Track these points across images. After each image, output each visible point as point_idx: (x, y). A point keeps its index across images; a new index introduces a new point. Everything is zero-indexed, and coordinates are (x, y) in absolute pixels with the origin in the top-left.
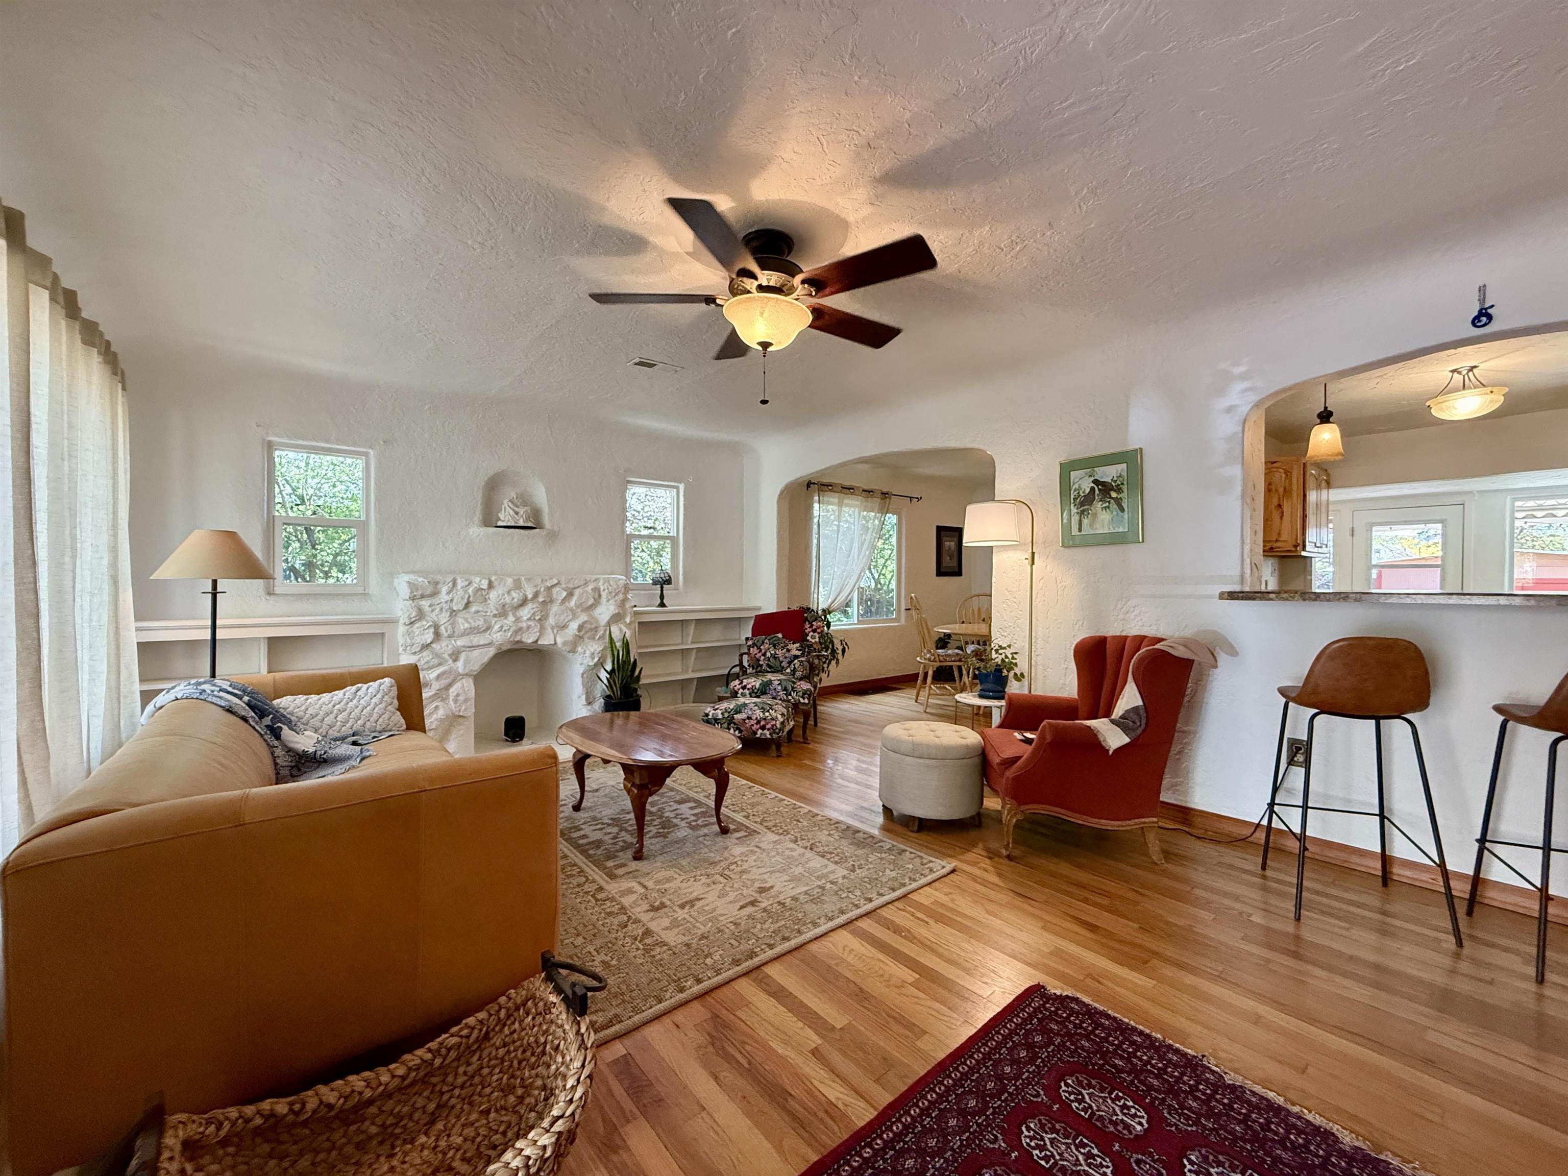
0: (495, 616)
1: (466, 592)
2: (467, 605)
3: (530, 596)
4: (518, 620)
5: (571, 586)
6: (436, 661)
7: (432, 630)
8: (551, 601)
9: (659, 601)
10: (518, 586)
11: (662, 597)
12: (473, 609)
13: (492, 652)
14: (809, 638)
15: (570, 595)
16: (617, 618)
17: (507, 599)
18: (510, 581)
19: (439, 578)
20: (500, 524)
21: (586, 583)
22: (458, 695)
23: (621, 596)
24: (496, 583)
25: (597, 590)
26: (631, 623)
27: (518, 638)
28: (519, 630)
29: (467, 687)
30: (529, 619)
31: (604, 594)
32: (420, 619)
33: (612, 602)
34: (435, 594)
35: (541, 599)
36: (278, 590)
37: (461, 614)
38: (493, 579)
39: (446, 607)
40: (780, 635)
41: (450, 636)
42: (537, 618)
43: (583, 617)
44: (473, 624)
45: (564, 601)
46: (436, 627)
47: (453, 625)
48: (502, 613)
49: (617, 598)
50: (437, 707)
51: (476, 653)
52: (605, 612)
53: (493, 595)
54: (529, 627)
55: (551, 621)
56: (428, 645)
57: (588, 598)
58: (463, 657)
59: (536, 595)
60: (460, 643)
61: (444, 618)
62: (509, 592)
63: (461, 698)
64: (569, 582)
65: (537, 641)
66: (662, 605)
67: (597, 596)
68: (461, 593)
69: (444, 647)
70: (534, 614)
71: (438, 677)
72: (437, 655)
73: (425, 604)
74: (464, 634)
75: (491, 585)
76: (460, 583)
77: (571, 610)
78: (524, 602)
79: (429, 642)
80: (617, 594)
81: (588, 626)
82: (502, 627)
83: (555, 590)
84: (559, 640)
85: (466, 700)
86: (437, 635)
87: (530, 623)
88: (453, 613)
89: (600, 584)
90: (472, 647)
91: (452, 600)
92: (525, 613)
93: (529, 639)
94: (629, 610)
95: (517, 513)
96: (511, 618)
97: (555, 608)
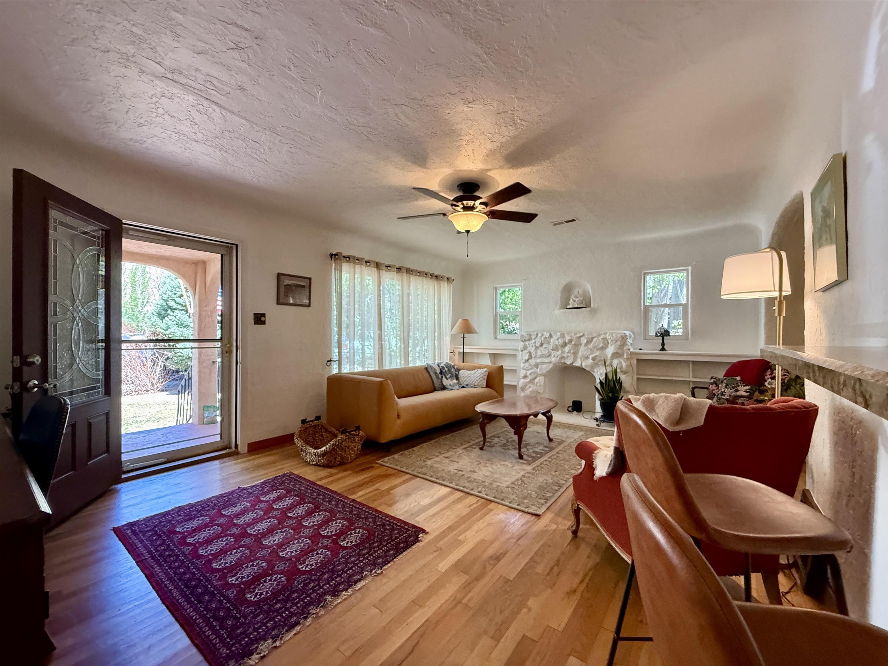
0: (552, 350)
1: (541, 339)
2: (542, 345)
3: (567, 341)
4: (563, 352)
5: (590, 337)
6: (530, 367)
7: (528, 354)
8: (581, 344)
9: (661, 347)
10: (562, 336)
11: (663, 344)
12: (544, 346)
13: (551, 366)
14: (766, 384)
15: (589, 341)
16: (616, 355)
17: (557, 343)
18: (559, 334)
19: (532, 333)
20: (568, 307)
21: (599, 335)
22: (537, 383)
23: (619, 343)
24: (553, 335)
25: (604, 339)
26: (627, 359)
27: (563, 361)
28: (563, 357)
29: (540, 380)
30: (568, 352)
31: (609, 341)
32: (525, 350)
33: (613, 346)
34: (529, 340)
35: (573, 343)
36: (498, 337)
37: (540, 348)
38: (552, 333)
39: (534, 345)
40: (738, 378)
41: (535, 357)
42: (572, 352)
43: (597, 353)
44: (544, 353)
45: (586, 344)
46: (530, 353)
47: (536, 353)
48: (556, 349)
49: (616, 344)
50: (530, 387)
51: (545, 366)
52: (610, 351)
53: (551, 341)
54: (568, 357)
55: (580, 354)
56: (528, 360)
57: (599, 344)
58: (540, 366)
59: (570, 341)
60: (539, 361)
61: (533, 350)
62: (558, 339)
63: (538, 384)
64: (589, 334)
65: (573, 363)
66: (663, 349)
67: (606, 342)
68: (539, 339)
69: (533, 362)
70: (570, 350)
71: (530, 374)
72: (530, 365)
73: (527, 343)
74: (539, 358)
75: (551, 336)
76: (540, 335)
77: (591, 349)
78: (565, 345)
79: (527, 359)
80: (616, 341)
81: (598, 358)
82: (554, 355)
83: (582, 339)
84: (583, 365)
85: (540, 385)
86: (530, 357)
87: (569, 355)
88: (537, 348)
89: (607, 336)
90: (543, 363)
91: (535, 342)
92: (567, 349)
93: (569, 362)
94: (626, 351)
95: (574, 301)
96: (560, 351)
97: (582, 348)
